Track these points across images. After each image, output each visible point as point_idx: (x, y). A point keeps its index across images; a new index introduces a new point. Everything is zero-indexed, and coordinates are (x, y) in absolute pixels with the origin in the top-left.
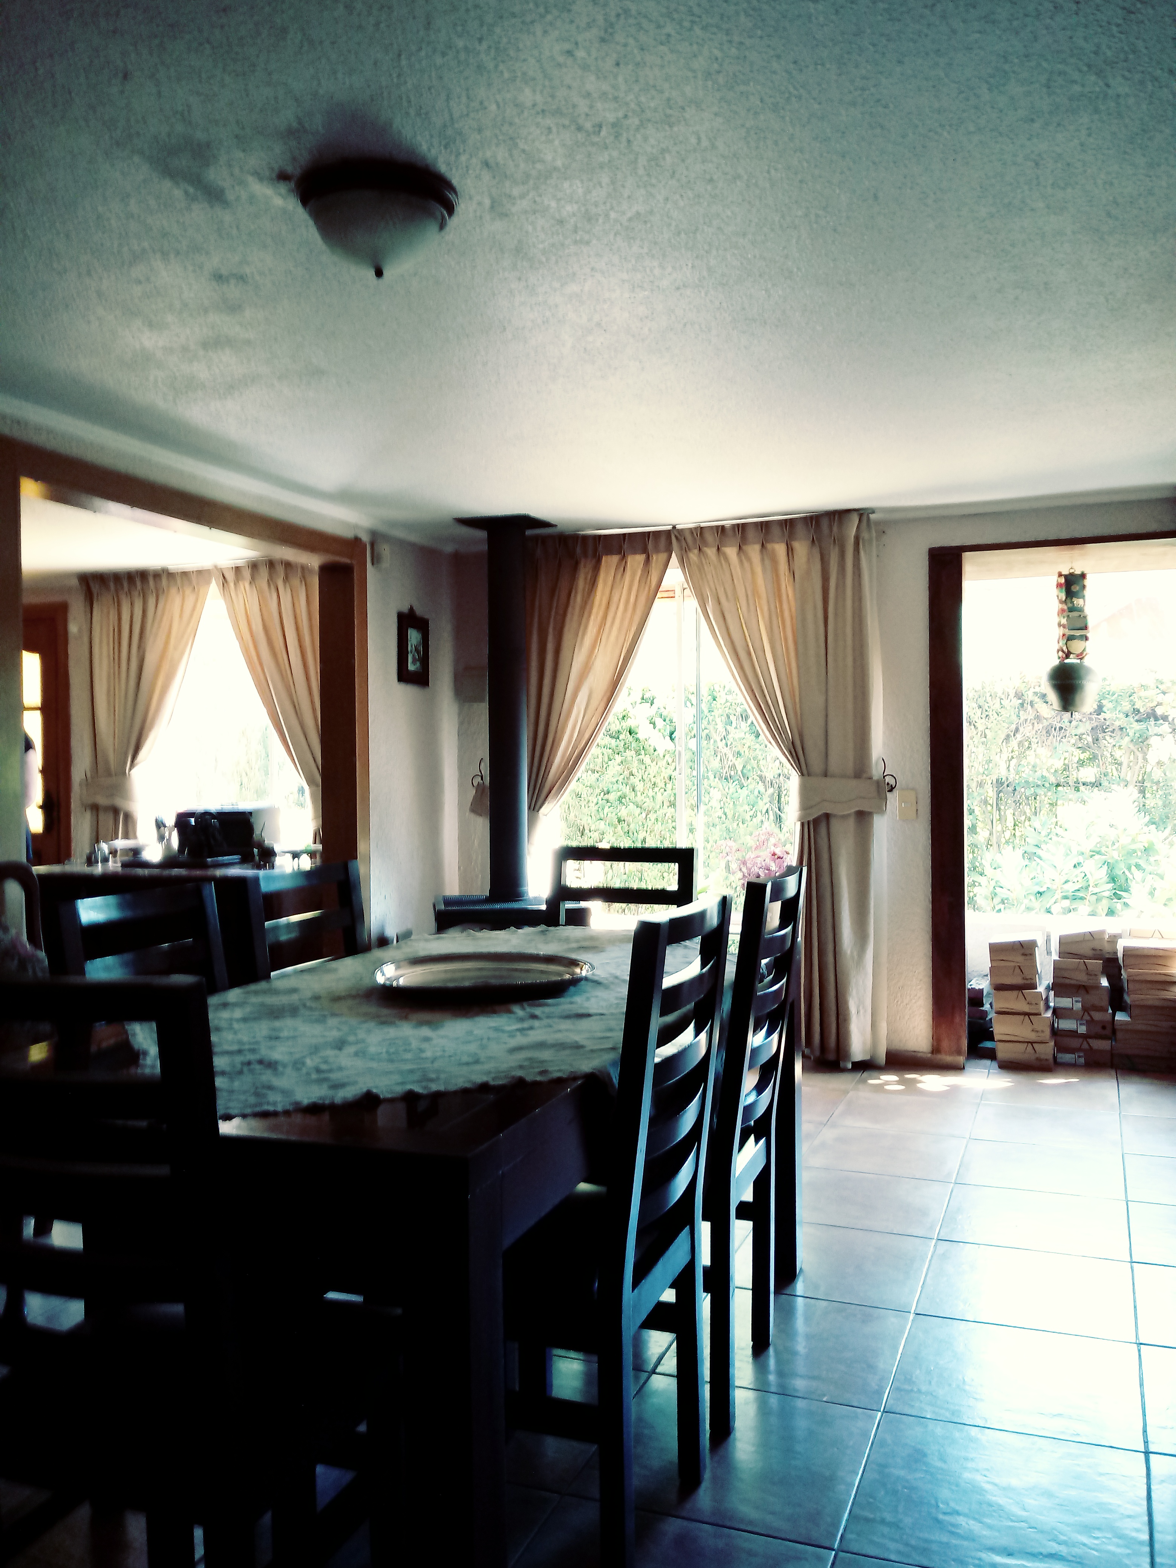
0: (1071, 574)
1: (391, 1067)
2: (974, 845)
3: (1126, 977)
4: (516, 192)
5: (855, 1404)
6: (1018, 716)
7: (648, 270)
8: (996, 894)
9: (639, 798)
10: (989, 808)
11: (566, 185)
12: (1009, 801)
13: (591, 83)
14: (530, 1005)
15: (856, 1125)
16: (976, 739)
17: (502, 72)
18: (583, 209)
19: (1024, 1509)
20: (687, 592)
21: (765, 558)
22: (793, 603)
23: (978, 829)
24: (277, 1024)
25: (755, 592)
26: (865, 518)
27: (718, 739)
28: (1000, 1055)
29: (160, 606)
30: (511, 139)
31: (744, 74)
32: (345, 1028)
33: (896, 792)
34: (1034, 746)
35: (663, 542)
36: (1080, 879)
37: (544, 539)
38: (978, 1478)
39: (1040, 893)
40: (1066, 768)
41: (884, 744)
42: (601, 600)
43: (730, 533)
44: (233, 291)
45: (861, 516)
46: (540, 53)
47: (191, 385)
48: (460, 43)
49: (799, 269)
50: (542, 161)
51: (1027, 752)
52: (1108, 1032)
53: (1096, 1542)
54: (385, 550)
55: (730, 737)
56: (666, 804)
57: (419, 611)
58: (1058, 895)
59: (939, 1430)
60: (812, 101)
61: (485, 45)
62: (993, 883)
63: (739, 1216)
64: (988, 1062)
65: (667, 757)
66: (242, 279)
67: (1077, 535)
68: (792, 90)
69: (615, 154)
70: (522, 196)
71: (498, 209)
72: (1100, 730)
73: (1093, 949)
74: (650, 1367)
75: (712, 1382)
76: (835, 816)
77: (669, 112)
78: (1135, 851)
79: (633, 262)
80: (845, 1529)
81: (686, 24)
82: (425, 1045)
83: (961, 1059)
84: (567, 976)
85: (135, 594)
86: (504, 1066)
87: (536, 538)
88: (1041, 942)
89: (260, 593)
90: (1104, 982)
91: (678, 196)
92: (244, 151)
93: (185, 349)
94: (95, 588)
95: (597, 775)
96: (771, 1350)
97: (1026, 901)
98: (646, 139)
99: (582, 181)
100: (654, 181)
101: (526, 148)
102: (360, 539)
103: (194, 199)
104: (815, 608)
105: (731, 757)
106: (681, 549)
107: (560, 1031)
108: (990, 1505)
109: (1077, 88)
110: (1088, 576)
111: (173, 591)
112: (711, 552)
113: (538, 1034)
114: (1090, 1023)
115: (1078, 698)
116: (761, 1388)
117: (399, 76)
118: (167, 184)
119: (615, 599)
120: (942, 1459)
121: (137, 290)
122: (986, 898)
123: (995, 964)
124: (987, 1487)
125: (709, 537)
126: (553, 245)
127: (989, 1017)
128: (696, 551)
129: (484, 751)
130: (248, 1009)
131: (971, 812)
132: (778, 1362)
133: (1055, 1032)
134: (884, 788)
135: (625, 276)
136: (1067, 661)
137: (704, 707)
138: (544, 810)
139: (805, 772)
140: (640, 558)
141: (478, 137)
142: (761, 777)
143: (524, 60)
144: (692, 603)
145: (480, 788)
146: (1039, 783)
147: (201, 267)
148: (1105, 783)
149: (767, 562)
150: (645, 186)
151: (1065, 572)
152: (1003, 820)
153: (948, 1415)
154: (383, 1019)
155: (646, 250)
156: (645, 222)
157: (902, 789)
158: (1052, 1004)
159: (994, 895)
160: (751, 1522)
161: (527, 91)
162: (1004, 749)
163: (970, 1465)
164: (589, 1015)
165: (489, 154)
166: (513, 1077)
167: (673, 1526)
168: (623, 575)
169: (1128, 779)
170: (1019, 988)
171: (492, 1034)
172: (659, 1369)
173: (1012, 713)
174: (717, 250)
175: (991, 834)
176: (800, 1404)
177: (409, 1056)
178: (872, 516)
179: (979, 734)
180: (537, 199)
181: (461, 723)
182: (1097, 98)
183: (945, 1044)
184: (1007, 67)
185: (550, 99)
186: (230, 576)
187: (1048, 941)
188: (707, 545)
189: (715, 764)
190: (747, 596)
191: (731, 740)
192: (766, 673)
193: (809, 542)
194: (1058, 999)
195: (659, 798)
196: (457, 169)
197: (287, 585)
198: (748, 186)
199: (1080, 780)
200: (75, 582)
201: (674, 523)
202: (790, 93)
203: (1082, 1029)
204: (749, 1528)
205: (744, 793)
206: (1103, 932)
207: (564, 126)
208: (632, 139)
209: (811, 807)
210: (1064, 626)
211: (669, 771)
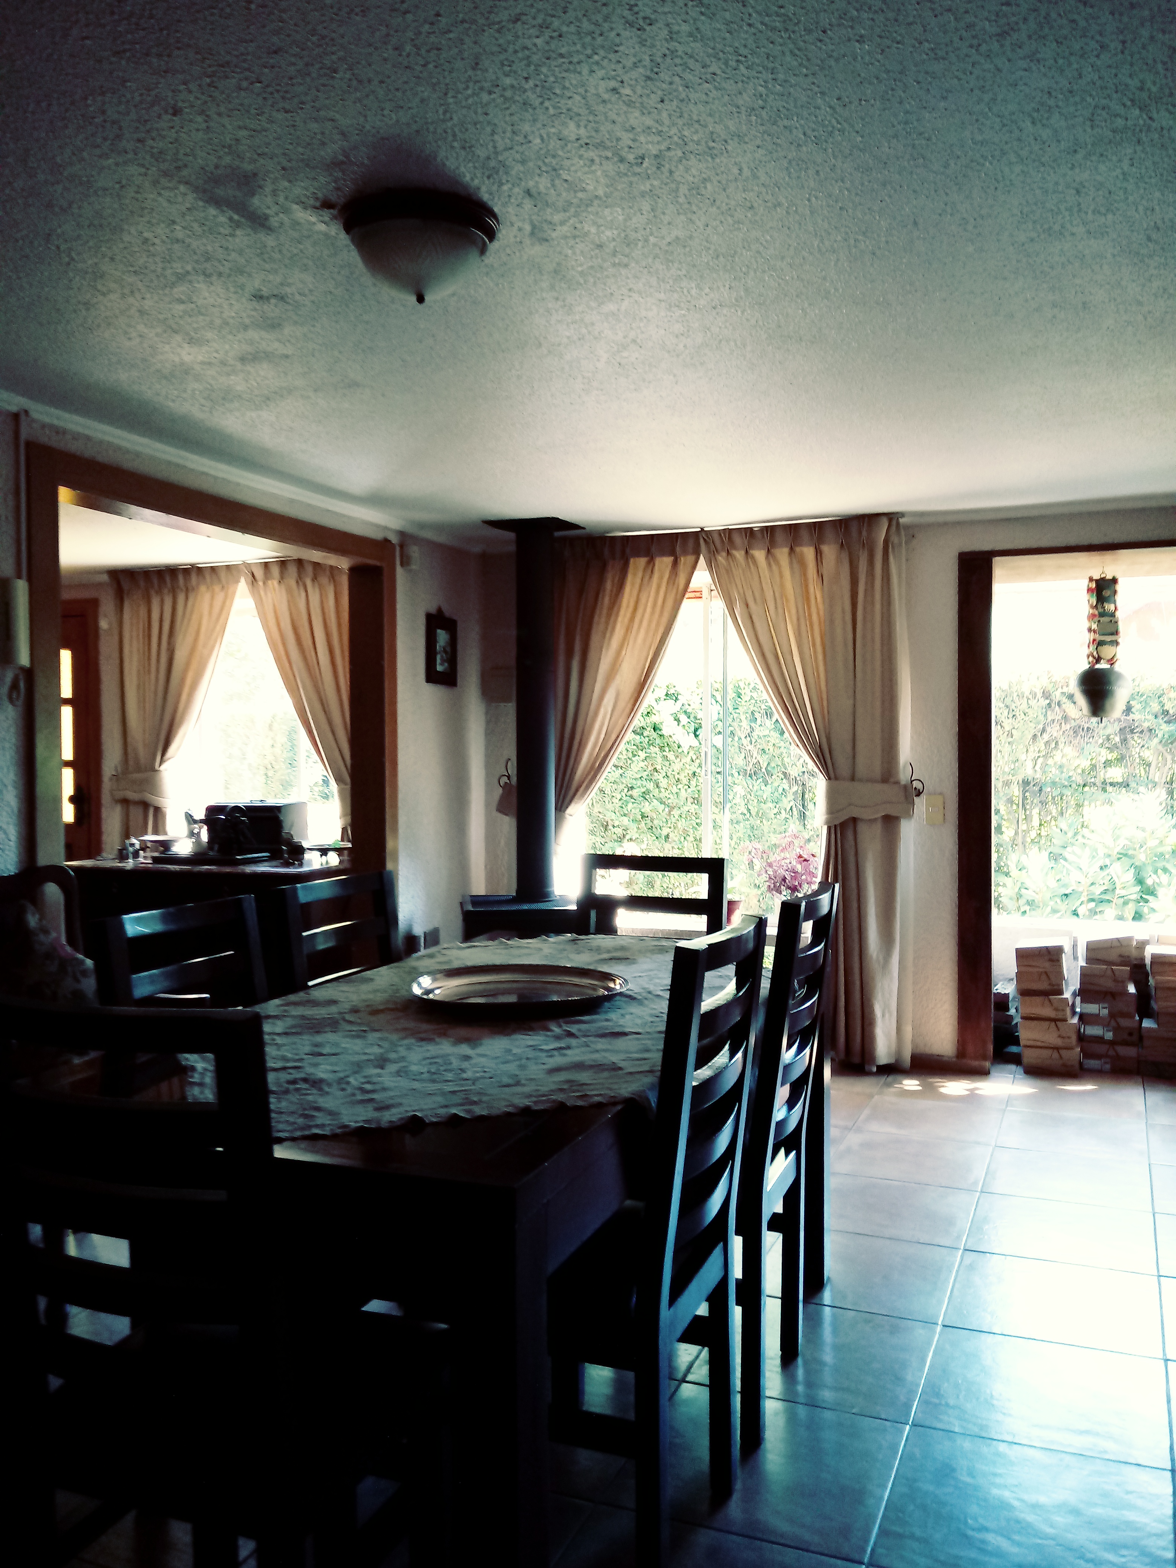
0: (1103, 579)
1: (432, 1087)
2: (999, 845)
3: (1153, 984)
4: (557, 218)
5: (883, 1417)
6: (1045, 715)
7: (685, 291)
8: (1021, 896)
9: (664, 794)
10: (1015, 807)
11: (607, 212)
12: (1035, 801)
13: (635, 118)
14: (567, 1023)
15: (881, 1130)
16: (1003, 738)
17: (547, 109)
18: (623, 235)
19: (1052, 1526)
20: (715, 593)
21: (794, 561)
22: (821, 606)
23: (1003, 829)
24: (319, 1038)
25: (783, 595)
26: (894, 523)
27: (743, 737)
28: (1025, 1060)
29: (190, 603)
30: (555, 170)
31: (788, 110)
32: (386, 1045)
33: (923, 797)
34: (1061, 746)
35: (691, 543)
36: (1107, 882)
37: (572, 540)
38: (1007, 1494)
39: (1066, 895)
40: (1093, 767)
41: (912, 748)
42: (629, 602)
43: (759, 535)
44: (272, 309)
45: (890, 521)
46: (586, 91)
47: (227, 396)
48: (508, 81)
49: (836, 290)
50: (584, 190)
51: (1054, 752)
52: (1135, 1038)
53: (1123, 1560)
54: (414, 551)
55: (755, 734)
56: (690, 800)
57: (448, 612)
58: (1084, 898)
59: (967, 1444)
60: (855, 134)
61: (531, 83)
62: (1019, 884)
63: (771, 1228)
64: (1013, 1067)
65: (692, 753)
66: (282, 298)
67: (1109, 539)
68: (834, 122)
69: (656, 183)
70: (563, 223)
71: (538, 234)
72: (1128, 731)
73: (1121, 956)
74: (680, 1376)
75: (742, 1392)
76: (862, 820)
77: (712, 144)
78: (1162, 854)
79: (671, 282)
80: (875, 1544)
81: (733, 64)
82: (465, 1065)
83: (987, 1064)
84: (602, 992)
85: (166, 591)
86: (544, 1089)
87: (564, 539)
88: (1067, 948)
89: (289, 591)
90: (1132, 989)
91: (718, 222)
92: (290, 181)
93: (223, 363)
94: (126, 585)
95: (621, 771)
96: (800, 1360)
97: (1052, 903)
98: (687, 170)
99: (623, 209)
100: (694, 208)
101: (568, 178)
102: (390, 541)
103: (238, 225)
104: (843, 612)
105: (755, 755)
106: (709, 552)
107: (597, 1051)
108: (1018, 1521)
109: (1120, 122)
110: (1120, 581)
111: (203, 588)
112: (739, 555)
113: (575, 1055)
114: (1117, 1029)
115: (1108, 704)
116: (789, 1398)
117: (445, 112)
118: (212, 211)
119: (643, 600)
120: (971, 1474)
121: (180, 308)
122: (1011, 899)
123: (1023, 969)
124: (1016, 1503)
125: (737, 539)
126: (592, 267)
127: (1015, 1022)
128: (724, 554)
129: (510, 750)
130: (289, 1022)
131: (998, 812)
132: (807, 1372)
133: (1082, 1038)
134: (911, 792)
135: (662, 296)
136: (1098, 666)
137: (730, 705)
138: (571, 810)
139: (832, 775)
140: (668, 560)
141: (522, 169)
142: (785, 774)
143: (570, 98)
144: (718, 605)
145: (506, 787)
146: (1066, 783)
147: (242, 287)
148: (1133, 785)
149: (796, 566)
150: (685, 214)
151: (1097, 576)
152: (1029, 820)
153: (976, 1430)
154: (422, 1035)
155: (684, 272)
156: (685, 247)
157: (929, 794)
158: (1078, 1010)
159: (1019, 896)
160: (782, 1536)
161: (572, 125)
162: (1031, 749)
163: (998, 1480)
164: (625, 1034)
165: (531, 184)
166: (554, 1101)
167: (704, 1538)
168: (651, 577)
169: (1156, 780)
170: (1045, 994)
171: (531, 1054)
172: (690, 1378)
173: (1040, 714)
174: (755, 273)
175: (1016, 833)
176: (828, 1415)
177: (450, 1076)
178: (902, 521)
179: (1006, 733)
180: (578, 226)
181: (488, 722)
182: (1141, 131)
183: (970, 1049)
184: (1051, 102)
185: (594, 134)
186: (259, 573)
187: (1075, 947)
188: (736, 549)
189: (739, 761)
190: (775, 600)
191: (756, 737)
192: (794, 677)
193: (837, 546)
194: (1085, 1005)
195: (683, 794)
196: (499, 198)
197: (316, 584)
198: (788, 213)
199: (1108, 781)
200: (105, 578)
201: (702, 525)
202: (833, 127)
203: (1109, 1036)
204: (782, 1541)
205: (768, 789)
206: (1130, 939)
207: (607, 158)
208: (673, 169)
209: (838, 811)
210: (1095, 631)
211: (693, 768)
